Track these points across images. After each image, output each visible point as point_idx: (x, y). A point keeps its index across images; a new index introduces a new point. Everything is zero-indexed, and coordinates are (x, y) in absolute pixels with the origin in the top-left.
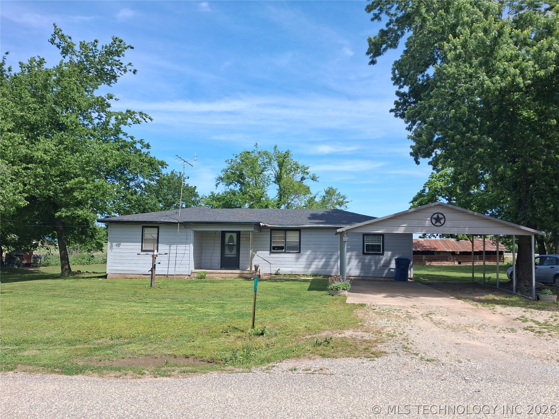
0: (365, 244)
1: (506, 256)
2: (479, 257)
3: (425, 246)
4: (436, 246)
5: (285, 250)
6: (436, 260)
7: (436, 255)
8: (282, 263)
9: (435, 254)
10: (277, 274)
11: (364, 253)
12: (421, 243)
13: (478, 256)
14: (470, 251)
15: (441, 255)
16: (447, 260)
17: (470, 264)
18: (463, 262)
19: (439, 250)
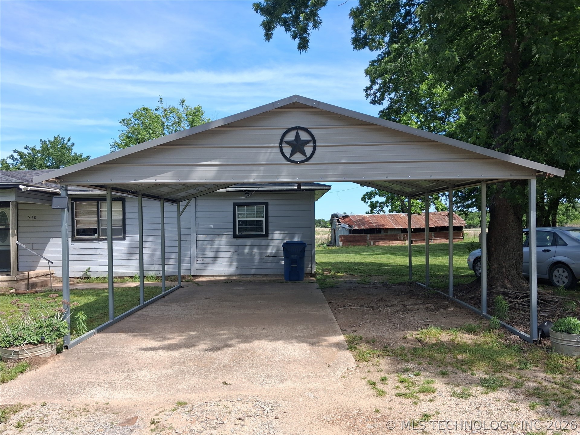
0: (237, 220)
1: (466, 232)
2: (435, 234)
3: (371, 223)
4: (384, 223)
5: (99, 235)
6: (383, 240)
7: (383, 234)
8: (94, 257)
9: (382, 232)
10: (85, 278)
11: (235, 236)
12: (366, 220)
13: (433, 234)
14: (423, 227)
15: (389, 233)
16: (396, 239)
17: (423, 243)
18: (415, 241)
19: (387, 227)
